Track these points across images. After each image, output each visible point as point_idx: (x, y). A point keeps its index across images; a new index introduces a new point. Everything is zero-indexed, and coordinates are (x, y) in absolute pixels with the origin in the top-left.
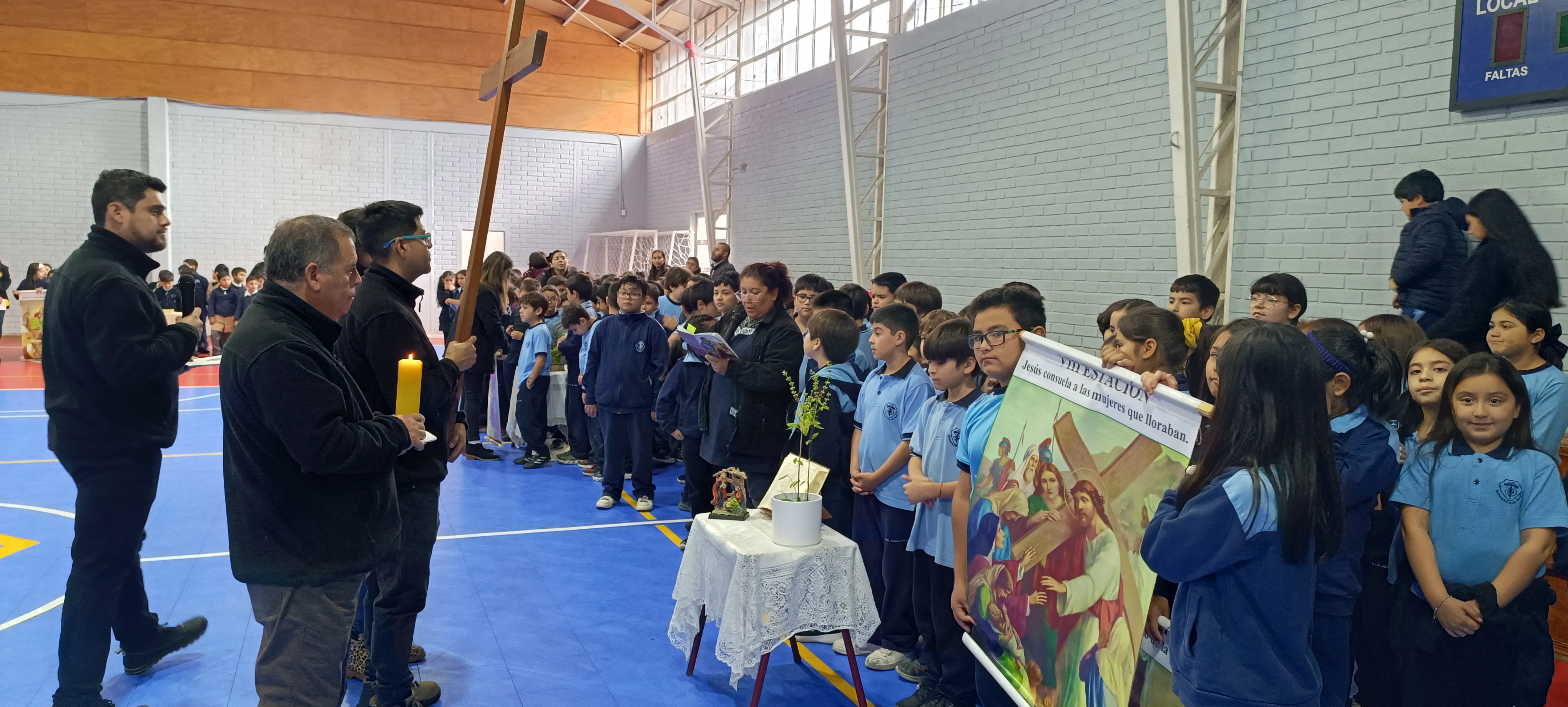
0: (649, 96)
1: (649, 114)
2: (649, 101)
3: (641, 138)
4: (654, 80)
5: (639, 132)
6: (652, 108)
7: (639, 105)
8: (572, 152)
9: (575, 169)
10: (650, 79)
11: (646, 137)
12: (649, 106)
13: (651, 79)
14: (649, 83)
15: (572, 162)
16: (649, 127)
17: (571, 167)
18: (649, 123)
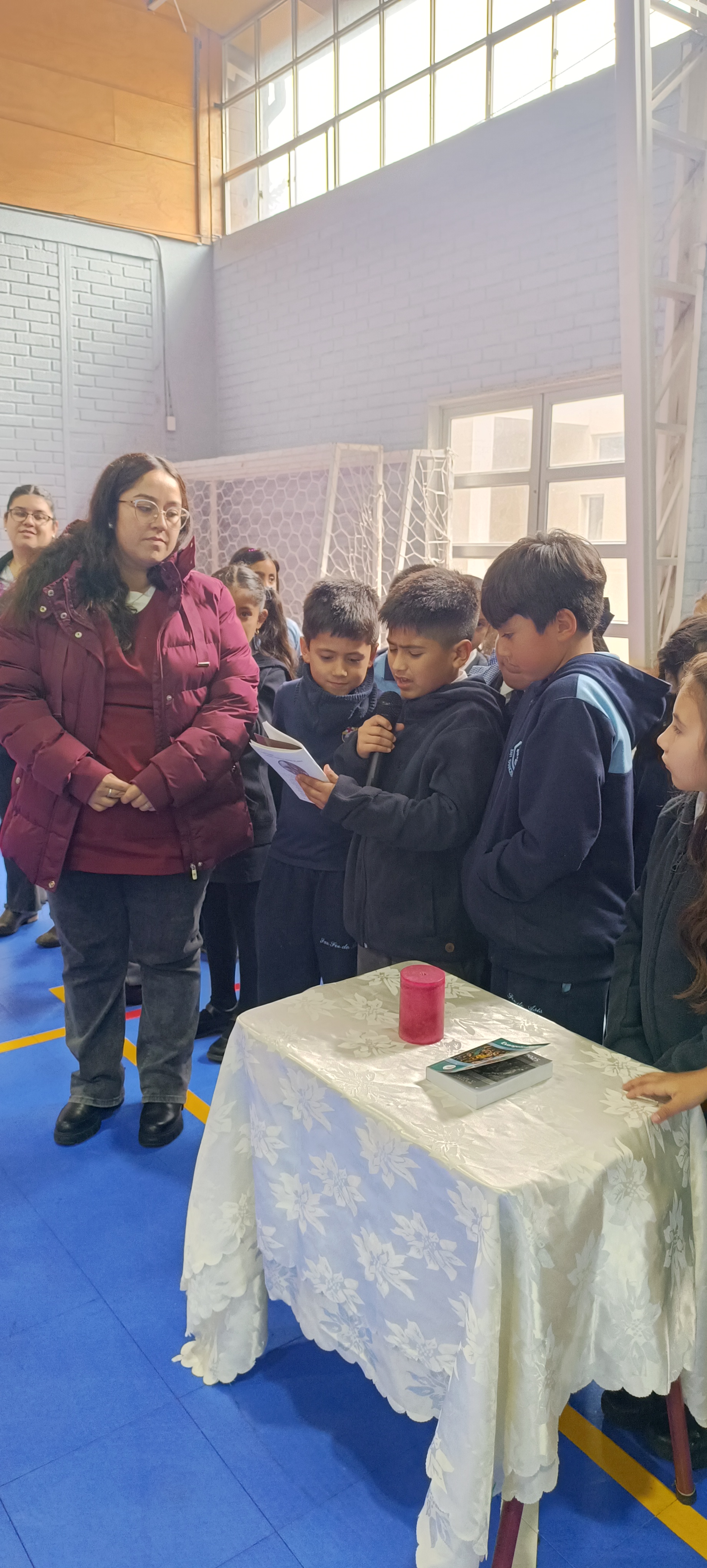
0: (215, 151)
1: (216, 192)
2: (216, 162)
3: (200, 250)
4: (226, 112)
5: (198, 231)
6: (223, 181)
7: (197, 168)
8: (53, 271)
9: (64, 313)
10: (216, 105)
11: (212, 247)
12: (216, 174)
13: (220, 107)
14: (215, 116)
15: (54, 295)
16: (217, 227)
17: (53, 306)
18: (216, 215)
